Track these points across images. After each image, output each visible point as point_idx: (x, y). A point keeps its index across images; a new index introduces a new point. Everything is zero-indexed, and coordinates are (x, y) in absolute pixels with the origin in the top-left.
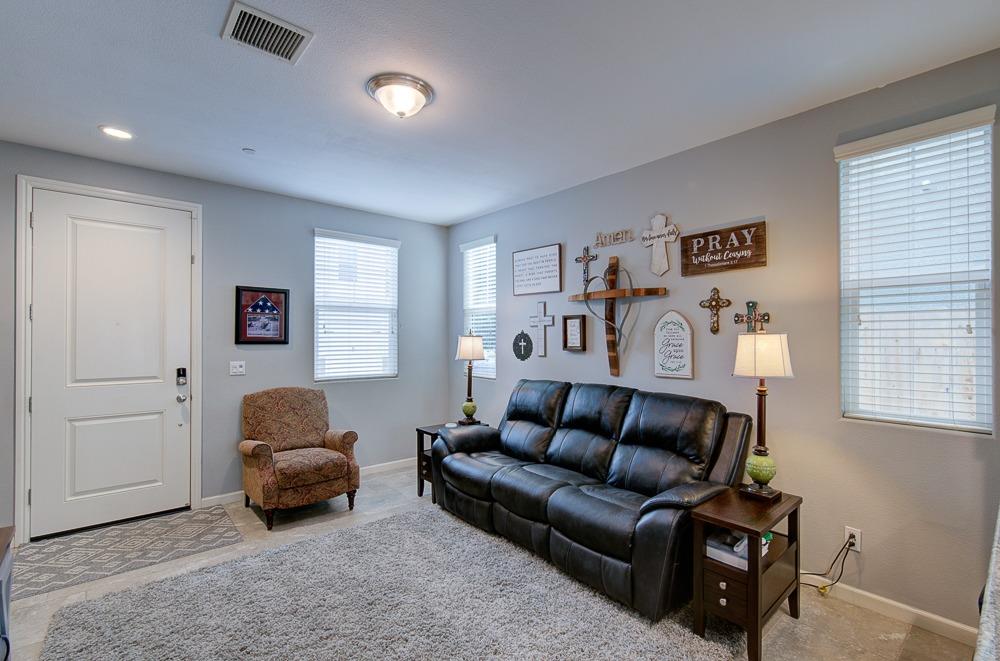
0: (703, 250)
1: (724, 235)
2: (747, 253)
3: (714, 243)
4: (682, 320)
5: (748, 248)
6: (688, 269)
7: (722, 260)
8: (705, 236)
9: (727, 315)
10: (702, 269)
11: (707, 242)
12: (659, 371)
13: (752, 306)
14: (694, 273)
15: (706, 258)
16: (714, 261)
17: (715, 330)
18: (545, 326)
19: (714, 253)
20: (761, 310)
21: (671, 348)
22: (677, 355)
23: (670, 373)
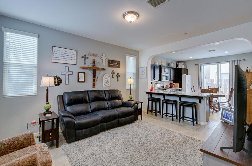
0: (112, 63)
1: (115, 61)
2: (118, 65)
3: (114, 62)
4: (108, 76)
5: (118, 64)
6: (109, 66)
7: (114, 66)
8: (112, 61)
9: (115, 75)
10: (111, 66)
11: (113, 62)
12: (104, 86)
13: (118, 74)
14: (110, 67)
15: (112, 65)
16: (113, 65)
17: (113, 78)
18: (69, 74)
19: (113, 64)
20: (119, 75)
21: (106, 81)
22: (107, 82)
23: (106, 86)
